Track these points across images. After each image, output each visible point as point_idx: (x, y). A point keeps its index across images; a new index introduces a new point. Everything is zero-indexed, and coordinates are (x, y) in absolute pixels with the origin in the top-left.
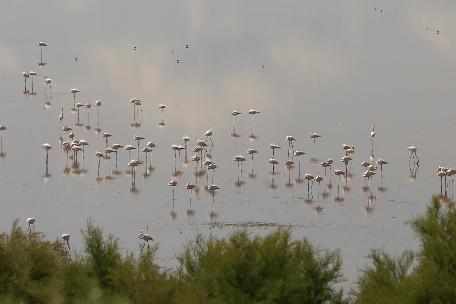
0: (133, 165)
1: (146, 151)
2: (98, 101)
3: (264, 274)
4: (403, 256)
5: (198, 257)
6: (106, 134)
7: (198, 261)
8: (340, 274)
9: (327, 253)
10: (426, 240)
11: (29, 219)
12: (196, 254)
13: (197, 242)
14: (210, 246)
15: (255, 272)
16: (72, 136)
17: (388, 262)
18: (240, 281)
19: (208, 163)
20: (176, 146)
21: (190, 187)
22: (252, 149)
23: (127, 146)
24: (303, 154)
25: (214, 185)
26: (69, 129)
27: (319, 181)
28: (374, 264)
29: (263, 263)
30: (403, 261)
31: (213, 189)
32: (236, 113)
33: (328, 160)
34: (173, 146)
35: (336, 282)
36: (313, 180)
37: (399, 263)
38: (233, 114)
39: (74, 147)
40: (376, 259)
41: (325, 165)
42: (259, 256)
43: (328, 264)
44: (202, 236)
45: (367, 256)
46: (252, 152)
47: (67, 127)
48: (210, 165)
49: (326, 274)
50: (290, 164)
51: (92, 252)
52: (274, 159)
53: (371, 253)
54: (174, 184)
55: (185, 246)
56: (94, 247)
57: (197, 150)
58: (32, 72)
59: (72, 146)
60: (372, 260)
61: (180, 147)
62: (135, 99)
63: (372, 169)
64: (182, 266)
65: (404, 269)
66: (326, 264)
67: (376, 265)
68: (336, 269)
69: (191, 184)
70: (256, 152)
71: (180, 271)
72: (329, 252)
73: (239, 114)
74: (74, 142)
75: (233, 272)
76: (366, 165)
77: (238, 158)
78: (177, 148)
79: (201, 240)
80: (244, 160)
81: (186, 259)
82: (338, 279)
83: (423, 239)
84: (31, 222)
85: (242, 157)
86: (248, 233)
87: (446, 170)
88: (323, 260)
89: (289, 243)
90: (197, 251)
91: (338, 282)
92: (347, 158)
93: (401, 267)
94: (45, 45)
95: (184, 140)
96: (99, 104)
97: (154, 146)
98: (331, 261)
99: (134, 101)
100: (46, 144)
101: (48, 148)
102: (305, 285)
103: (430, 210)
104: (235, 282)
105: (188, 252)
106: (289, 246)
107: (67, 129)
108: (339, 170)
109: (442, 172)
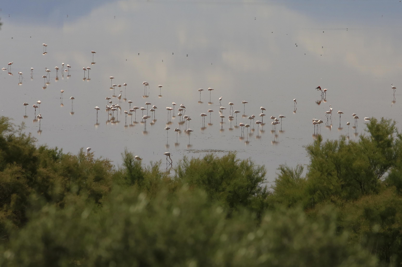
0: (145, 118)
1: (152, 110)
2: (125, 84)
3: (222, 178)
4: (297, 168)
5: (185, 169)
6: (129, 102)
7: (185, 171)
8: (265, 179)
9: (258, 167)
10: (313, 158)
11: (88, 148)
12: (184, 167)
13: (184, 160)
14: (191, 163)
15: (218, 177)
16: (111, 102)
17: (289, 171)
18: (210, 182)
19: (186, 117)
20: (168, 108)
21: (177, 130)
22: (210, 110)
23: (141, 108)
24: (239, 112)
25: (190, 129)
26: (110, 99)
27: (248, 127)
28: (281, 173)
29: (223, 172)
30: (297, 171)
31: (189, 131)
32: (201, 90)
33: (252, 116)
34: (167, 108)
35: (263, 183)
36: (244, 126)
37: (296, 172)
38: (199, 91)
39: (112, 108)
40: (283, 170)
41: (250, 118)
42: (220, 168)
43: (259, 173)
44: (186, 157)
45: (278, 168)
46: (210, 111)
47: (108, 97)
48: (188, 118)
49: (257, 178)
50: (231, 118)
51: (127, 165)
52: (222, 115)
53: (280, 167)
54: (168, 129)
55: (178, 163)
56: (128, 163)
57: (180, 110)
58: (88, 67)
59: (111, 108)
60: (281, 171)
61: (170, 108)
62: (145, 82)
63: (277, 120)
64: (176, 174)
65: (298, 175)
66: (257, 173)
67: (283, 174)
68: (263, 176)
69: (177, 129)
70: (213, 111)
71: (176, 177)
72: (260, 167)
73: (202, 90)
74: (112, 106)
75: (205, 177)
76: (273, 118)
77: (203, 114)
78: (169, 109)
79: (186, 159)
80: (206, 115)
81: (178, 170)
82: (264, 181)
83: (312, 157)
84: (89, 150)
85: (205, 114)
86: (213, 156)
87: (317, 121)
88: (256, 171)
89: (235, 160)
90: (184, 165)
91: (264, 183)
92: (262, 114)
93: (296, 174)
94: (95, 53)
95: (173, 104)
96: (126, 85)
97: (156, 108)
98: (261, 171)
99: (144, 83)
100: (97, 107)
101: (98, 109)
102: (246, 184)
103: (316, 142)
104: (207, 182)
105: (179, 167)
106: (235, 162)
107: (108, 99)
108: (258, 121)
109: (315, 122)
